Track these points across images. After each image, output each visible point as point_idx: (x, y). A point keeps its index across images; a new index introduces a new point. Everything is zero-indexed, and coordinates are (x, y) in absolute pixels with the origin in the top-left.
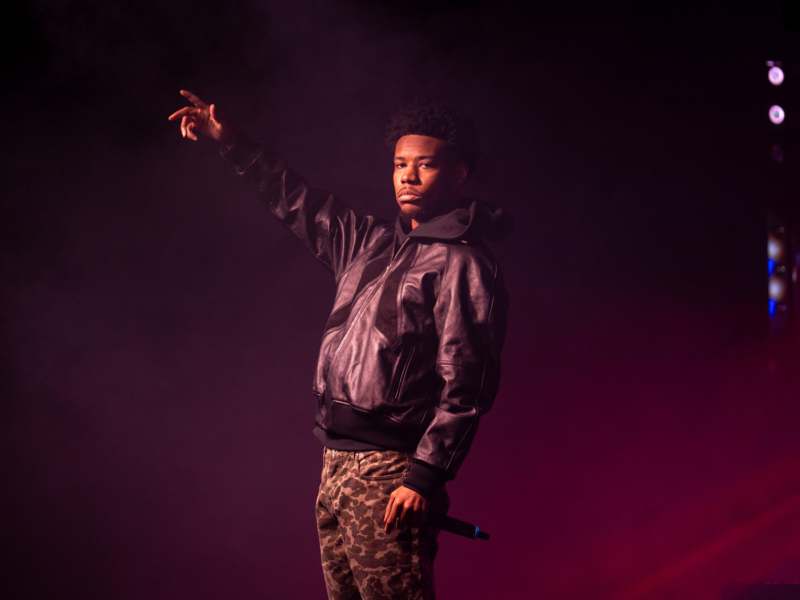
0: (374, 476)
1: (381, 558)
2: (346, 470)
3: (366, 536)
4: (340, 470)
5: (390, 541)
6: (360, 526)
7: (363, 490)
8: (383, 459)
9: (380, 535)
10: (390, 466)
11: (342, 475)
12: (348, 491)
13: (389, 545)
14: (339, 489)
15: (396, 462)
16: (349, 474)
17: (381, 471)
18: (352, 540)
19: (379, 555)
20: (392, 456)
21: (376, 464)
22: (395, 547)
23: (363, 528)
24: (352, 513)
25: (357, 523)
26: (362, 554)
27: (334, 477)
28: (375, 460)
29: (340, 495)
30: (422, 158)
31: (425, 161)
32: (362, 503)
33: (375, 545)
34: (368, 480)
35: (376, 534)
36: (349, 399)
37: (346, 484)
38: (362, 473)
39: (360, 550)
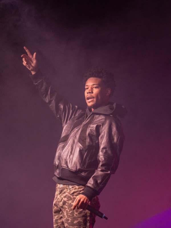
0: (75, 194)
1: (76, 223)
2: (65, 192)
3: (71, 215)
4: (63, 192)
5: (79, 217)
6: (69, 212)
7: (71, 199)
8: (78, 189)
9: (76, 215)
10: (81, 191)
11: (63, 194)
12: (65, 199)
13: (79, 219)
14: (62, 199)
15: (83, 190)
16: (66, 194)
17: (78, 193)
18: (66, 216)
19: (75, 222)
20: (81, 187)
21: (76, 190)
22: (81, 219)
23: (70, 212)
24: (67, 207)
25: (68, 210)
26: (69, 221)
27: (61, 194)
28: (76, 189)
29: (63, 201)
30: (94, 85)
31: (95, 86)
32: (70, 203)
33: (74, 219)
34: (73, 196)
35: (75, 214)
36: (68, 167)
37: (65, 197)
38: (71, 193)
39: (69, 220)
